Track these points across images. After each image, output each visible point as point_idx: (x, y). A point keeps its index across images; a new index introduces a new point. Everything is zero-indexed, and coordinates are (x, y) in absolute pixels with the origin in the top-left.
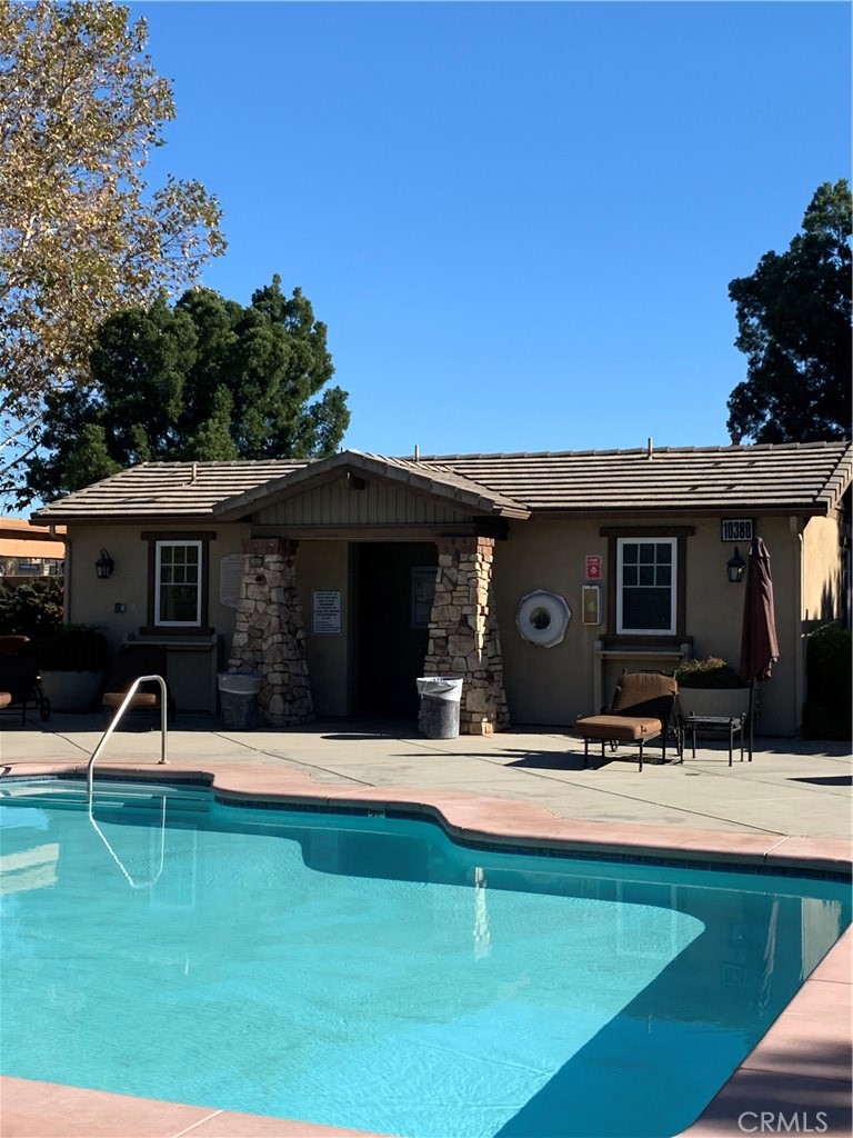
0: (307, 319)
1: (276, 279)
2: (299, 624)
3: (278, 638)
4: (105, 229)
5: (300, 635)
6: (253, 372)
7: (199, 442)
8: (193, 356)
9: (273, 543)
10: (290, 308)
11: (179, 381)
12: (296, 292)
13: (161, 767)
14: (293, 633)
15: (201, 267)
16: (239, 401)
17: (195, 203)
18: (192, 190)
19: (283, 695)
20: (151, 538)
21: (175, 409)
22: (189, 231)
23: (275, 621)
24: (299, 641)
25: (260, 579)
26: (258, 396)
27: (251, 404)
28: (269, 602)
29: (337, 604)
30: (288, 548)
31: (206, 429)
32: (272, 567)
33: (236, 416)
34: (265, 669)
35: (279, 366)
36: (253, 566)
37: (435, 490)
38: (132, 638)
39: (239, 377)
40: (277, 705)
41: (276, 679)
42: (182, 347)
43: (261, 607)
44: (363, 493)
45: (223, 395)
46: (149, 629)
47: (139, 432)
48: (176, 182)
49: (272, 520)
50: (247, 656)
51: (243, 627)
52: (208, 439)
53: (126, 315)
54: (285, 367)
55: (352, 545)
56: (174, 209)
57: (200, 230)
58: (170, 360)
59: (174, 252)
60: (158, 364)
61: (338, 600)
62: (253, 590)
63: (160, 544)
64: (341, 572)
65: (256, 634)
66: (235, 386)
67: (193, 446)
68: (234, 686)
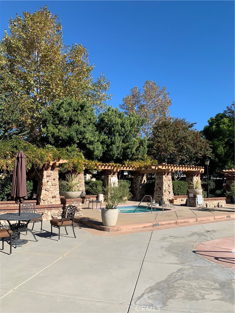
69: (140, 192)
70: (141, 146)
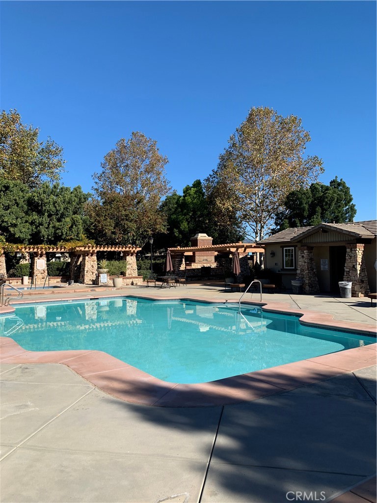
0: (344, 186)
1: (336, 177)
2: (314, 267)
3: (307, 271)
4: (292, 171)
5: (315, 270)
6: (327, 203)
7: (312, 222)
8: (310, 200)
9: (305, 248)
10: (339, 184)
11: (307, 207)
12: (341, 180)
13: (261, 302)
14: (313, 270)
15: (318, 176)
16: (323, 209)
17: (316, 161)
18: (315, 158)
19: (309, 286)
20: (283, 247)
21: (306, 214)
22: (314, 168)
23: (306, 267)
24: (314, 272)
25: (303, 257)
26: (328, 208)
27: (326, 211)
28: (305, 262)
29: (327, 262)
30: (310, 249)
31: (313, 218)
32: (306, 253)
33: (322, 214)
34: (304, 279)
35: (334, 200)
36: (301, 254)
37: (344, 232)
38: (279, 271)
39: (323, 204)
40: (307, 288)
41: (307, 282)
42: (308, 198)
43: (303, 263)
44: (327, 234)
45: (319, 209)
46: (283, 269)
47: (297, 221)
48: (310, 157)
49: (305, 242)
50: (300, 276)
51: (299, 269)
52: (314, 220)
53: (293, 192)
54: (336, 200)
55: (330, 247)
56: (310, 163)
57: (317, 167)
58: (304, 202)
59: (311, 174)
60: (301, 203)
61: (327, 261)
62: (301, 260)
63: (285, 249)
64: (327, 254)
65: (302, 270)
66: (322, 207)
67: (310, 222)
68: (295, 283)
69: (74, 273)
70: (74, 226)
